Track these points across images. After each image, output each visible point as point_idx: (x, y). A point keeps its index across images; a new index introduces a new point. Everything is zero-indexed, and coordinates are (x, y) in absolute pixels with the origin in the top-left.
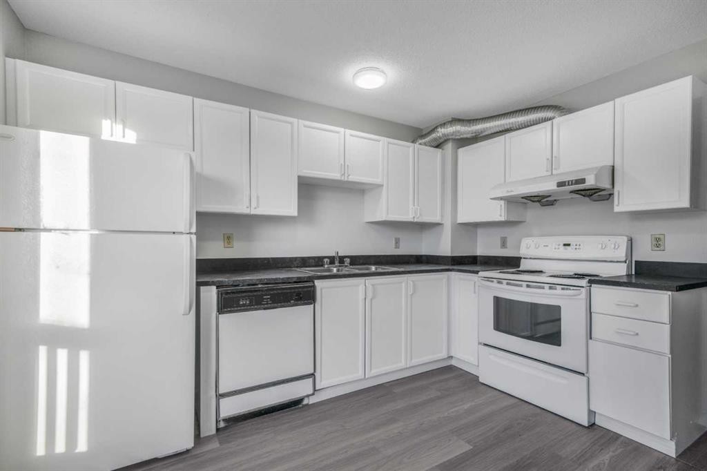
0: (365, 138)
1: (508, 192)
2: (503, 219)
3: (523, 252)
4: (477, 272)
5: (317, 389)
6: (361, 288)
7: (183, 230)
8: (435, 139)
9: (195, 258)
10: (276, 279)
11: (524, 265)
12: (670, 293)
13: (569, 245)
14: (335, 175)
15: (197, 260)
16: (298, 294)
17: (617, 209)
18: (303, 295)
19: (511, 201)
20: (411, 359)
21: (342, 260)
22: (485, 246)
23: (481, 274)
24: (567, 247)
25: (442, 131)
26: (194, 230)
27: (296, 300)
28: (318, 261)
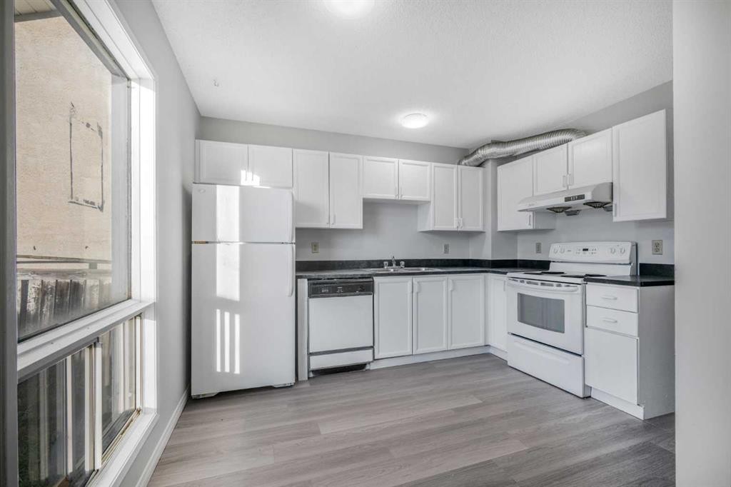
0: (416, 165)
1: (530, 205)
2: (531, 227)
3: (551, 256)
4: (505, 273)
5: (376, 358)
6: (409, 284)
7: (287, 241)
8: (477, 160)
9: (295, 260)
10: (346, 275)
11: (553, 268)
12: (638, 288)
13: (587, 250)
14: (392, 196)
15: (296, 262)
16: (362, 287)
17: (615, 219)
18: (366, 287)
19: (537, 212)
20: (452, 344)
21: (398, 263)
22: (524, 252)
23: (509, 274)
24: (586, 252)
25: (481, 153)
26: (294, 241)
27: (360, 291)
28: (380, 264)
